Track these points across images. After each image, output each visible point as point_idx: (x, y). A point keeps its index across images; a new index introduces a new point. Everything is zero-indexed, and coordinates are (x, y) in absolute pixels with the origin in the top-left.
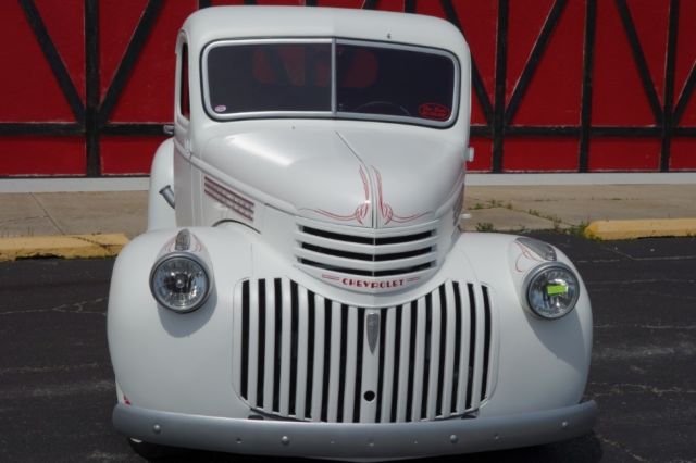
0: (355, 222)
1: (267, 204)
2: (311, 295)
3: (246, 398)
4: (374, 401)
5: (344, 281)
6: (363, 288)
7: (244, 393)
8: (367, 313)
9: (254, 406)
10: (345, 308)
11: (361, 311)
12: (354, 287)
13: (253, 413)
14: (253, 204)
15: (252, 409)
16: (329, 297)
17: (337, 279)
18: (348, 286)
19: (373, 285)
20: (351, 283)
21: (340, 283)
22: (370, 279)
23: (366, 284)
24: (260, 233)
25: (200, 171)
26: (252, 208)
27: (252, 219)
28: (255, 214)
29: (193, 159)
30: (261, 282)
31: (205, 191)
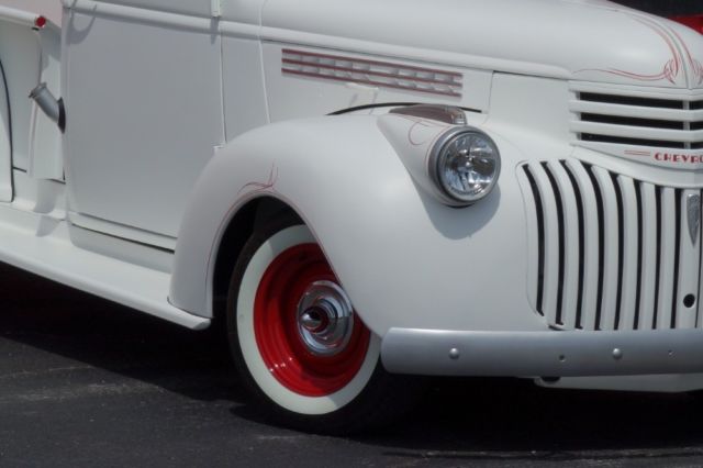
0: (666, 82)
1: (495, 72)
2: (614, 176)
3: (542, 314)
4: (694, 306)
5: (657, 156)
6: (681, 164)
7: (539, 308)
8: (687, 195)
9: (553, 323)
10: (659, 190)
11: (679, 192)
12: (670, 163)
14: (459, 75)
15: (551, 327)
16: (639, 177)
17: (647, 154)
18: (662, 162)
19: (693, 160)
20: (666, 158)
21: (651, 159)
22: (689, 152)
23: (685, 158)
24: (479, 111)
25: (259, 42)
26: (456, 80)
27: (458, 95)
28: (465, 87)
29: (223, 25)
30: (544, 165)
31: (284, 70)
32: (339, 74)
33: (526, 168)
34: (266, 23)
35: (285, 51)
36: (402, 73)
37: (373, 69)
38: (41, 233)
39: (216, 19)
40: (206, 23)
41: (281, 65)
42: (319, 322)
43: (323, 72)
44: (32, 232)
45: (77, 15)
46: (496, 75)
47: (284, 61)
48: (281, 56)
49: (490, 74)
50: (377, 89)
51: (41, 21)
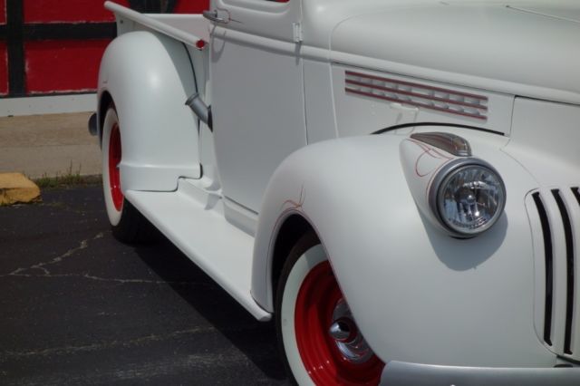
1: (516, 96)
3: (550, 344)
7: (547, 338)
9: (561, 352)
13: (560, 362)
14: (485, 99)
15: (559, 357)
24: (503, 134)
25: (329, 64)
26: (482, 103)
27: (484, 118)
28: (489, 111)
29: (305, 49)
30: (556, 193)
31: (347, 90)
32: (388, 94)
33: (536, 197)
34: (334, 48)
35: (347, 73)
36: (438, 95)
37: (415, 91)
38: (209, 207)
39: (300, 44)
40: (291, 47)
41: (344, 85)
42: (348, 334)
43: (376, 92)
44: (203, 206)
45: (216, 39)
46: (517, 99)
47: (347, 81)
48: (344, 77)
49: (511, 99)
50: (417, 109)
51: (201, 44)
